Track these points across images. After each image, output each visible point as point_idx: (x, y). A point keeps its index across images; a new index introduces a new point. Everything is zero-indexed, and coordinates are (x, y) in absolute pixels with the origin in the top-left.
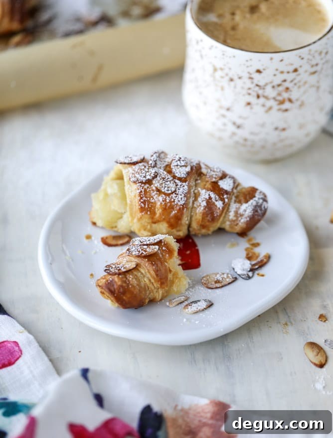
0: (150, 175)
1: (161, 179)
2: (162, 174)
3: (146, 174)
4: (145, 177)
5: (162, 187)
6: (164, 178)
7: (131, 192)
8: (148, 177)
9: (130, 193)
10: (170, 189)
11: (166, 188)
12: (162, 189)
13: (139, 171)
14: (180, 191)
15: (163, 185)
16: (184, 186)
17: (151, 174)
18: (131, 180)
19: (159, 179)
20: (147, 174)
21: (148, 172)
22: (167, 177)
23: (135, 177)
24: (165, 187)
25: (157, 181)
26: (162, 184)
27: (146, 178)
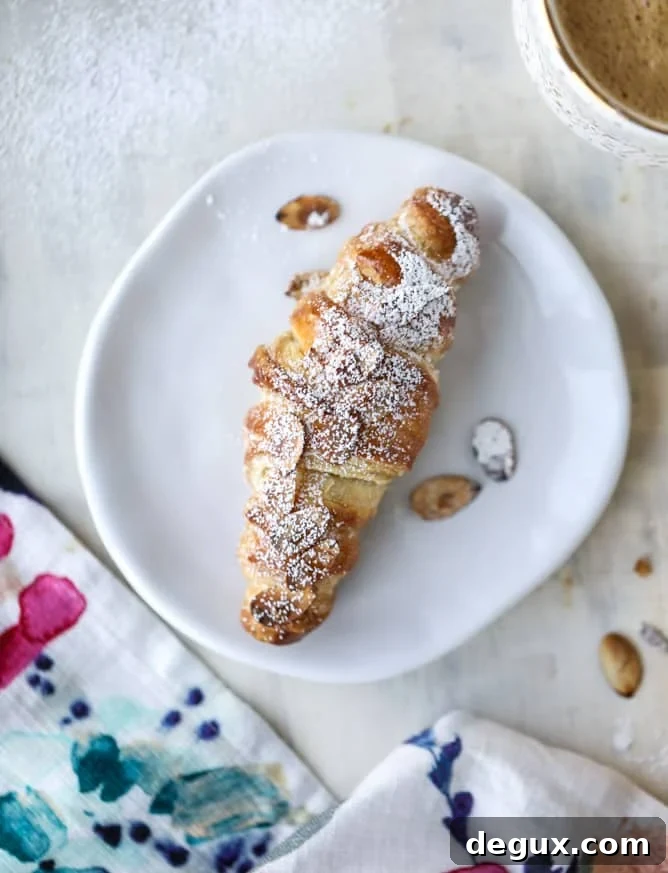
0: (352, 425)
1: (366, 405)
2: (355, 399)
3: (344, 432)
4: (350, 436)
5: (383, 408)
6: (367, 399)
7: (357, 467)
8: (354, 429)
9: (359, 471)
10: (391, 395)
11: (388, 402)
12: (386, 410)
13: (331, 443)
14: (398, 374)
15: (379, 405)
16: (392, 363)
17: (349, 421)
18: (341, 462)
19: (365, 409)
20: (345, 428)
21: (342, 426)
22: (366, 391)
23: (339, 454)
24: (384, 402)
25: (368, 415)
26: (376, 406)
27: (353, 435)
